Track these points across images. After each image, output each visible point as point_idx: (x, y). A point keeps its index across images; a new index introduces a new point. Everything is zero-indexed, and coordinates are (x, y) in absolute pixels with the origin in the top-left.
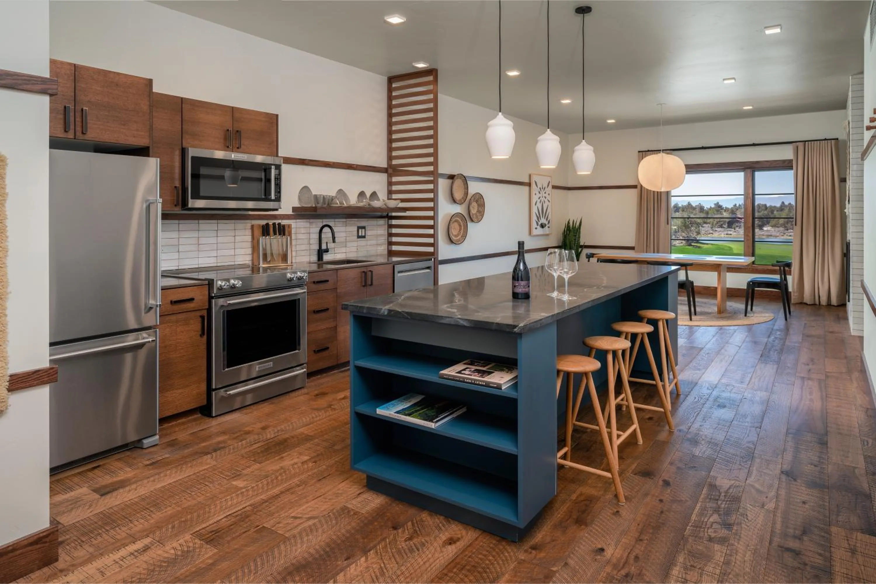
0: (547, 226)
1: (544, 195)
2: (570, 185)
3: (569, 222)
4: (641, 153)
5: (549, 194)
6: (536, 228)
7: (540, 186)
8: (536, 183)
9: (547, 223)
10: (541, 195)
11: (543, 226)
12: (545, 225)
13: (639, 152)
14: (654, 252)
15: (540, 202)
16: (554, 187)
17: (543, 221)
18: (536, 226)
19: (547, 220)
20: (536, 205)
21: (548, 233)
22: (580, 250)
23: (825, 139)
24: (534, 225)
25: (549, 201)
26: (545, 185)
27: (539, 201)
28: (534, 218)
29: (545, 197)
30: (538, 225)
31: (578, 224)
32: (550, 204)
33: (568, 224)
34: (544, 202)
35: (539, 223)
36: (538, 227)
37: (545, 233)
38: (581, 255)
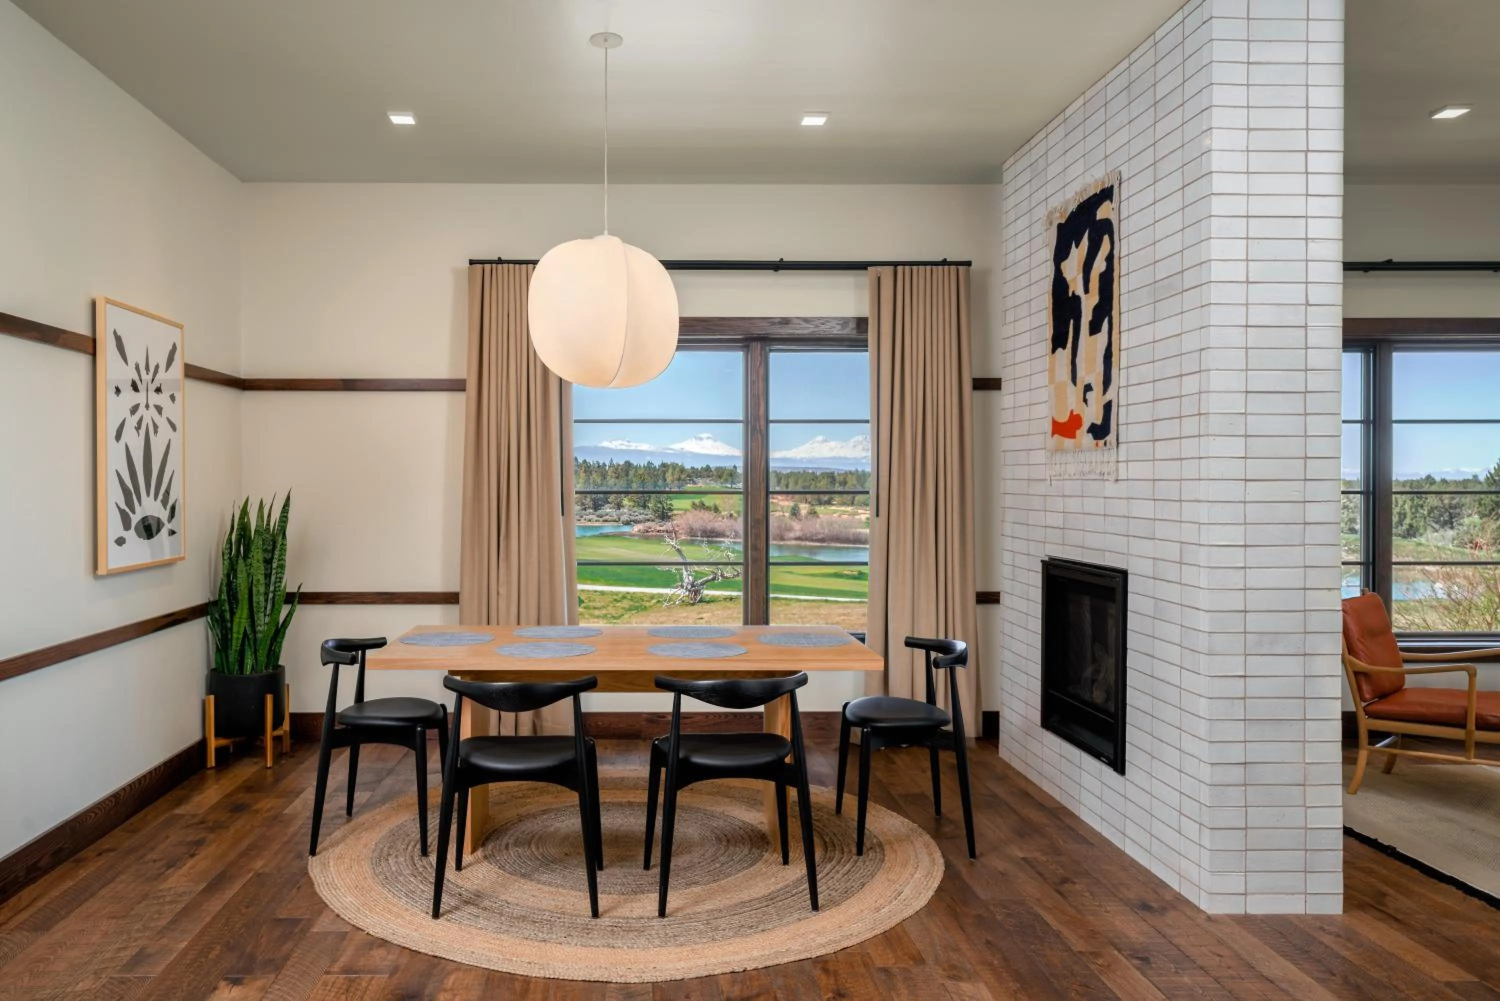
0: (164, 532)
1: (153, 397)
2: (244, 372)
3: (244, 512)
4: (479, 266)
5: (173, 398)
6: (120, 541)
7: (135, 355)
8: (118, 340)
9: (164, 515)
10: (140, 398)
11: (149, 529)
12: (160, 524)
13: (472, 262)
14: (539, 623)
15: (138, 428)
16: (193, 373)
17: (150, 507)
18: (121, 532)
19: (165, 503)
20: (118, 437)
21: (167, 557)
22: (285, 610)
23: (944, 263)
24: (112, 526)
25: (174, 427)
26: (159, 357)
27: (132, 421)
28: (112, 496)
29: (159, 409)
30: (127, 525)
31: (276, 515)
32: (176, 438)
33: (242, 518)
34: (156, 427)
35: (135, 519)
36: (131, 536)
37: (158, 559)
38: (288, 632)
